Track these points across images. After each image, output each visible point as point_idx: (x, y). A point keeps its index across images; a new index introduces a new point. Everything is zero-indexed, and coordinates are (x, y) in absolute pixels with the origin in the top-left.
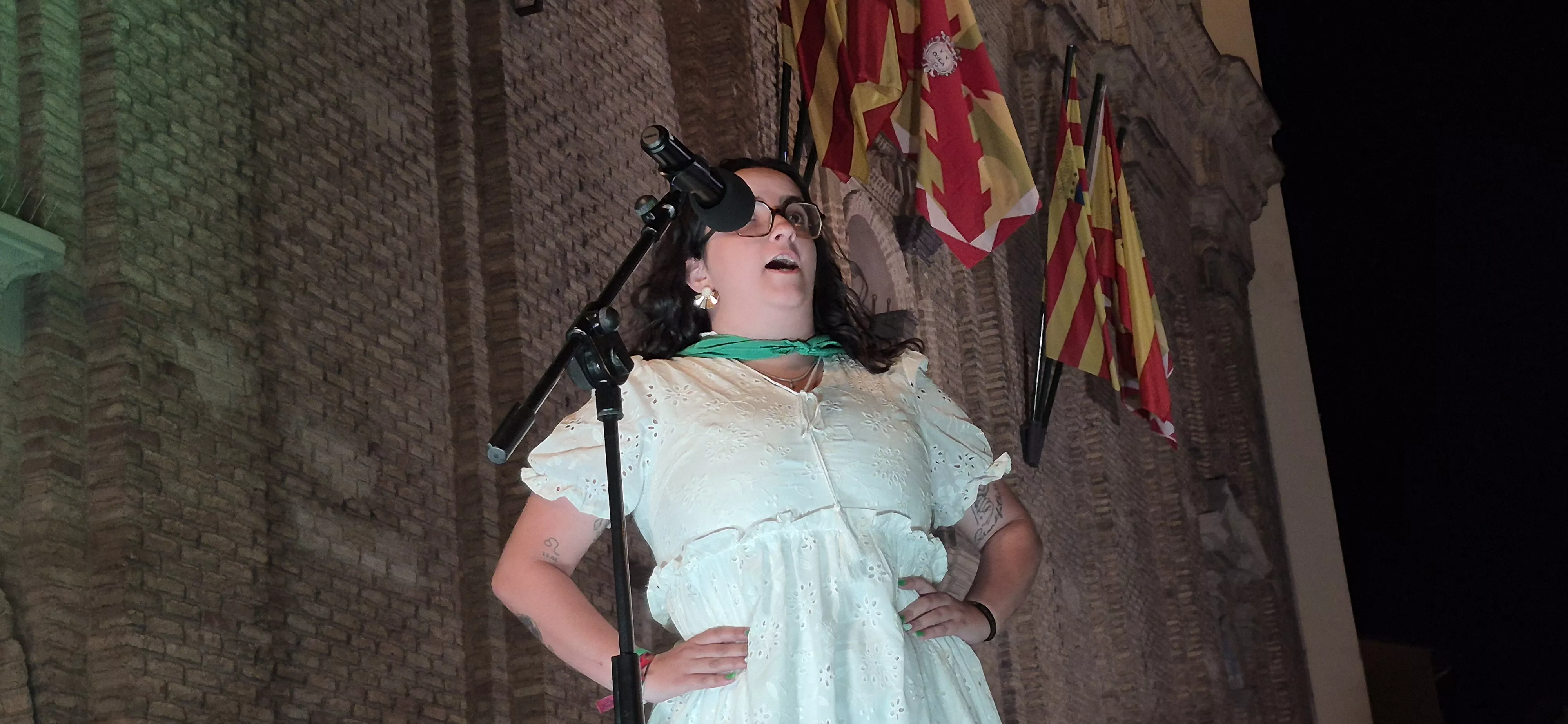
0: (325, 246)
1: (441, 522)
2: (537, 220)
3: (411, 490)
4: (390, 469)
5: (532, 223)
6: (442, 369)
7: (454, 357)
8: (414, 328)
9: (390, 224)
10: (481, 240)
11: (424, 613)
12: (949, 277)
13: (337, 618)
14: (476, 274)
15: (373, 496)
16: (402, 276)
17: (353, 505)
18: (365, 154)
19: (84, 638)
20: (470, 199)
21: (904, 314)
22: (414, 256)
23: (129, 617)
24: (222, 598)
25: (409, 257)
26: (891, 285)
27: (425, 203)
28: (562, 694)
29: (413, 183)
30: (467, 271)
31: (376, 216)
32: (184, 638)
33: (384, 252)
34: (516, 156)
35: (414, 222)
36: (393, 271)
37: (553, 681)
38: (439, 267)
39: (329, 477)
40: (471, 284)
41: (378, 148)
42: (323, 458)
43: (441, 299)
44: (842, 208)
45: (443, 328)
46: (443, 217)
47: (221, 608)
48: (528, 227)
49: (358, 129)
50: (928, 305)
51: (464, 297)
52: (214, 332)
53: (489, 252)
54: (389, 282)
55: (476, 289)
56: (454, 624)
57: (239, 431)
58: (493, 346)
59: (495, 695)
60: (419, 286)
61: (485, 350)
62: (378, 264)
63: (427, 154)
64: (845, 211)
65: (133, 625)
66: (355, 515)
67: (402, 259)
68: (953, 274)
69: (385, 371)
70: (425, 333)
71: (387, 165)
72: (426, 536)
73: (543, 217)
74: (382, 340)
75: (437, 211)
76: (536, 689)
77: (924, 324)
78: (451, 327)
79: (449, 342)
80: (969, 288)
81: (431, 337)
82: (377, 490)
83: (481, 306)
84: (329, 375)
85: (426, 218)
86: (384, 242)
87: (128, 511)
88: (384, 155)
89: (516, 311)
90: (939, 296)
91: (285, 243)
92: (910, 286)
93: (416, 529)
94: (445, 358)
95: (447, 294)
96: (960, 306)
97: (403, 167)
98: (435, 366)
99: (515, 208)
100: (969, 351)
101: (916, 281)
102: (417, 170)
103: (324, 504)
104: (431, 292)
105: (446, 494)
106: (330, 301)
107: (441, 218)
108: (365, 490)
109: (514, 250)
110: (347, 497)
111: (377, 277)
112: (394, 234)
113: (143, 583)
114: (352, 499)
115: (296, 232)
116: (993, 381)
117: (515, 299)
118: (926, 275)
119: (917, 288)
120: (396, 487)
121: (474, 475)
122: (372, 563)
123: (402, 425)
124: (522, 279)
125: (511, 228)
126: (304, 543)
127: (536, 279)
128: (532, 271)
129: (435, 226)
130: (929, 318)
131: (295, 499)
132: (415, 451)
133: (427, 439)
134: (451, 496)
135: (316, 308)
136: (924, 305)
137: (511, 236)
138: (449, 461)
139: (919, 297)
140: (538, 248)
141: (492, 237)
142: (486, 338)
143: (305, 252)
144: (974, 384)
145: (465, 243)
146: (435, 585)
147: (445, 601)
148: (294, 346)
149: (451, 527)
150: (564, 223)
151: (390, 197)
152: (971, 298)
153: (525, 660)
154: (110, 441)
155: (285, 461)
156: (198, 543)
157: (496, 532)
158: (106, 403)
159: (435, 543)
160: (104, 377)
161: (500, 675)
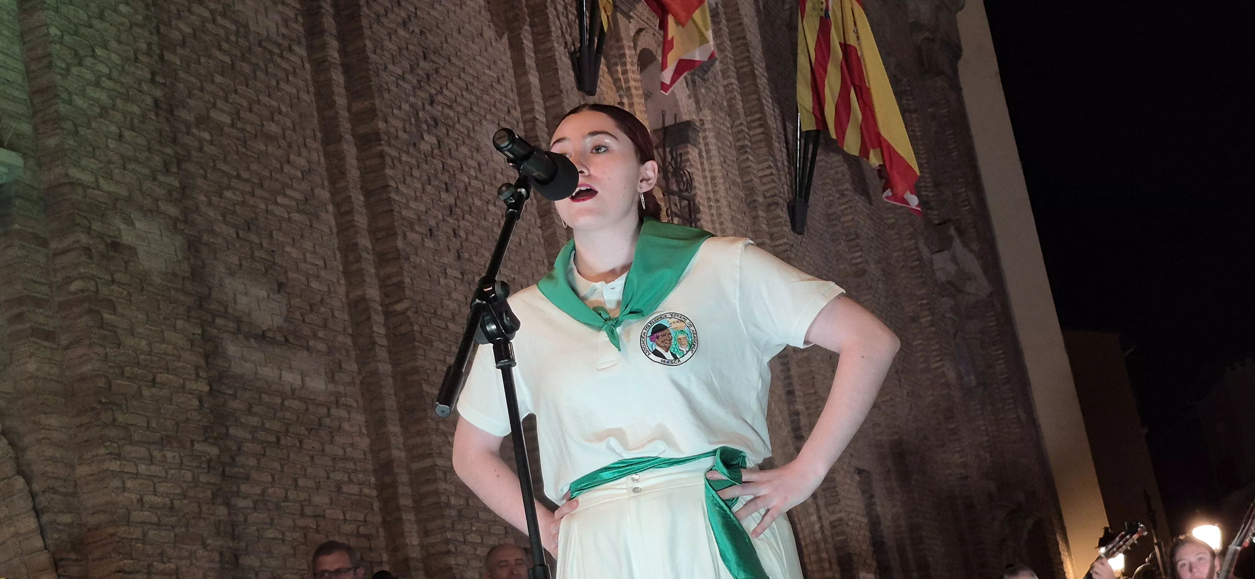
0: (227, 129)
1: (340, 338)
2: (393, 88)
3: (314, 316)
4: (296, 302)
5: (389, 91)
6: (329, 217)
7: (337, 206)
8: (304, 186)
9: (274, 104)
10: (349, 110)
11: (334, 412)
12: (721, 89)
13: (267, 425)
14: (349, 137)
15: (286, 325)
16: (290, 146)
17: (270, 335)
18: (250, 50)
19: (72, 467)
20: (338, 77)
21: (688, 124)
22: (297, 128)
23: (106, 447)
24: (177, 424)
25: (294, 130)
26: (677, 101)
27: (301, 84)
29: (290, 68)
30: (341, 136)
31: (264, 99)
32: (151, 457)
33: (273, 128)
34: (370, 38)
35: (295, 101)
36: (283, 143)
37: (440, 454)
38: (319, 134)
39: (249, 314)
40: (345, 146)
41: (260, 44)
42: (243, 300)
43: (323, 160)
44: (632, 45)
45: (326, 183)
46: (318, 94)
47: (177, 432)
48: (386, 95)
49: (242, 30)
50: (707, 115)
51: (341, 157)
52: (148, 213)
53: (357, 118)
54: (280, 152)
55: (350, 150)
56: (359, 418)
57: (177, 290)
58: (367, 194)
59: (396, 470)
60: (304, 152)
61: (362, 198)
62: (270, 138)
63: (299, 43)
64: (635, 47)
65: (111, 454)
66: (273, 342)
67: (288, 133)
68: (724, 87)
69: (284, 225)
70: (312, 189)
71: (268, 57)
72: (330, 350)
73: (398, 85)
74: (280, 199)
75: (312, 89)
76: (428, 462)
77: (705, 130)
78: (333, 182)
79: (333, 194)
80: (739, 97)
81: (317, 191)
82: (288, 320)
83: (355, 162)
84: (240, 232)
85: (304, 96)
86: (273, 120)
87: (96, 365)
88: (265, 49)
89: (383, 165)
90: (714, 106)
91: (195, 131)
92: (691, 101)
93: (322, 347)
94: (330, 208)
95: (327, 155)
96: (731, 112)
97: (281, 56)
98: (323, 216)
99: (375, 81)
100: (742, 147)
101: (695, 97)
102: (293, 58)
103: (247, 337)
104: (314, 156)
105: (342, 316)
106: (235, 173)
107: (315, 94)
108: (279, 321)
109: (376, 116)
110: (264, 328)
111: (270, 149)
112: (280, 113)
113: (114, 420)
114: (269, 329)
115: (202, 121)
116: (763, 169)
117: (382, 155)
118: (703, 90)
119: (697, 102)
120: (302, 315)
121: (363, 299)
122: (291, 378)
123: (302, 265)
124: (386, 138)
125: (372, 97)
126: (236, 369)
127: (397, 137)
128: (392, 130)
129: (312, 101)
130: (708, 126)
131: (225, 336)
132: (315, 285)
133: (323, 273)
134: (346, 317)
135: (225, 181)
136: (704, 115)
137: (374, 104)
138: (342, 290)
139: (699, 109)
140: (395, 111)
141: (358, 106)
142: (361, 188)
143: (211, 135)
144: (749, 173)
145: (337, 113)
146: (341, 389)
147: (350, 401)
148: (211, 213)
149: (349, 341)
150: (414, 88)
151: (274, 83)
152: (740, 105)
153: (417, 440)
154: (76, 310)
155: (213, 306)
156: (154, 383)
157: (384, 342)
158: (68, 280)
159: (338, 356)
160: (66, 260)
161: (398, 454)
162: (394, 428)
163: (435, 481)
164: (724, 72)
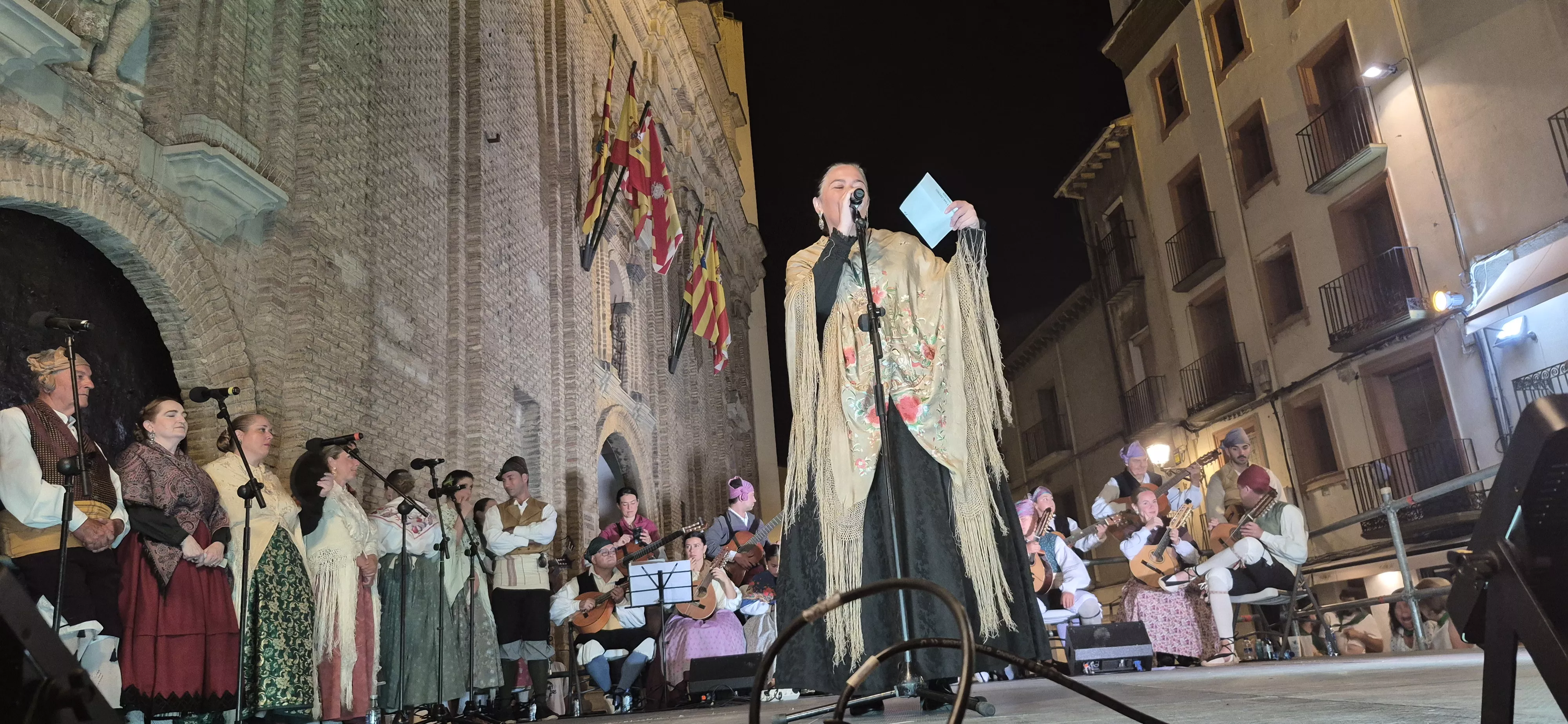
0: (398, 227)
1: (439, 357)
2: (491, 232)
3: (427, 341)
4: (419, 331)
5: (489, 233)
6: (444, 291)
7: (450, 286)
8: (434, 271)
9: (426, 223)
10: (466, 238)
11: (430, 396)
13: (393, 393)
14: (462, 252)
15: (412, 342)
16: (430, 247)
17: (403, 344)
18: (417, 190)
20: (462, 218)
21: (628, 304)
22: (436, 239)
24: (347, 373)
25: (434, 240)
26: (623, 291)
27: (441, 216)
28: (487, 438)
29: (437, 207)
30: (458, 250)
31: (421, 218)
32: (330, 387)
33: (423, 235)
34: (483, 203)
35: (437, 224)
36: (426, 244)
37: (484, 432)
38: (447, 246)
39: (394, 329)
40: (460, 256)
41: (423, 189)
42: (391, 320)
43: (446, 260)
45: (446, 273)
46: (450, 224)
47: (346, 377)
48: (487, 235)
49: (415, 178)
50: (637, 301)
51: (456, 261)
52: (351, 252)
53: (469, 243)
54: (424, 249)
55: (462, 258)
56: (443, 403)
57: (359, 299)
58: (468, 284)
59: (459, 436)
60: (437, 253)
61: (464, 285)
62: (420, 240)
63: (444, 195)
66: (403, 348)
67: (430, 240)
69: (420, 287)
70: (438, 274)
71: (427, 197)
72: (433, 363)
73: (493, 232)
74: (420, 273)
75: (447, 220)
76: (477, 435)
77: (635, 310)
78: (450, 273)
79: (449, 279)
81: (441, 276)
82: (413, 339)
83: (464, 266)
84: (396, 284)
85: (442, 224)
86: (423, 231)
87: (309, 326)
88: (426, 192)
89: (479, 271)
90: (641, 299)
91: (382, 222)
92: (631, 293)
93: (429, 359)
94: (446, 286)
95: (449, 257)
96: (648, 305)
97: (433, 198)
98: (442, 290)
99: (482, 226)
100: (652, 323)
101: (633, 291)
102: (439, 202)
103: (390, 341)
104: (442, 257)
105: (443, 345)
106: (398, 252)
107: (448, 224)
108: (408, 338)
109: (480, 244)
110: (400, 339)
111: (420, 245)
112: (428, 228)
113: (313, 360)
114: (403, 341)
115: (387, 218)
117: (479, 265)
119: (634, 294)
120: (422, 339)
121: (455, 339)
122: (409, 371)
123: (426, 312)
124: (483, 258)
125: (479, 234)
126: (382, 356)
127: (489, 259)
128: (487, 254)
129: (445, 227)
130: (636, 308)
131: (379, 336)
132: (431, 325)
133: (436, 320)
134: (444, 347)
135: (393, 254)
136: (635, 301)
137: (479, 237)
138: (445, 332)
139: (634, 297)
141: (471, 237)
142: (465, 280)
143: (390, 228)
144: (652, 337)
145: (458, 237)
146: (436, 385)
147: (439, 393)
148: (382, 268)
149: (444, 360)
150: (501, 236)
151: (427, 211)
152: (653, 303)
153: (473, 422)
154: (302, 293)
155: (375, 319)
156: (338, 345)
157: (463, 365)
158: (300, 276)
159: (436, 367)
160: (300, 264)
161: (461, 427)
162: (461, 413)
163: (479, 445)
164: (647, 284)
